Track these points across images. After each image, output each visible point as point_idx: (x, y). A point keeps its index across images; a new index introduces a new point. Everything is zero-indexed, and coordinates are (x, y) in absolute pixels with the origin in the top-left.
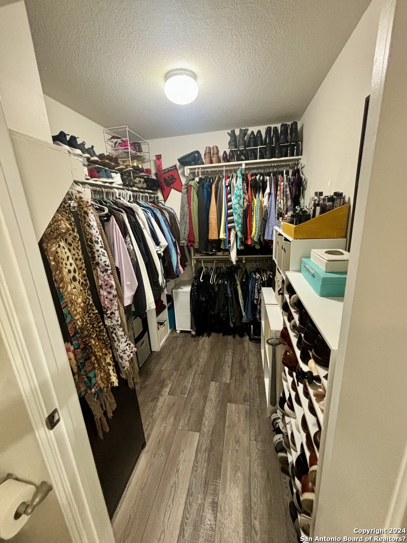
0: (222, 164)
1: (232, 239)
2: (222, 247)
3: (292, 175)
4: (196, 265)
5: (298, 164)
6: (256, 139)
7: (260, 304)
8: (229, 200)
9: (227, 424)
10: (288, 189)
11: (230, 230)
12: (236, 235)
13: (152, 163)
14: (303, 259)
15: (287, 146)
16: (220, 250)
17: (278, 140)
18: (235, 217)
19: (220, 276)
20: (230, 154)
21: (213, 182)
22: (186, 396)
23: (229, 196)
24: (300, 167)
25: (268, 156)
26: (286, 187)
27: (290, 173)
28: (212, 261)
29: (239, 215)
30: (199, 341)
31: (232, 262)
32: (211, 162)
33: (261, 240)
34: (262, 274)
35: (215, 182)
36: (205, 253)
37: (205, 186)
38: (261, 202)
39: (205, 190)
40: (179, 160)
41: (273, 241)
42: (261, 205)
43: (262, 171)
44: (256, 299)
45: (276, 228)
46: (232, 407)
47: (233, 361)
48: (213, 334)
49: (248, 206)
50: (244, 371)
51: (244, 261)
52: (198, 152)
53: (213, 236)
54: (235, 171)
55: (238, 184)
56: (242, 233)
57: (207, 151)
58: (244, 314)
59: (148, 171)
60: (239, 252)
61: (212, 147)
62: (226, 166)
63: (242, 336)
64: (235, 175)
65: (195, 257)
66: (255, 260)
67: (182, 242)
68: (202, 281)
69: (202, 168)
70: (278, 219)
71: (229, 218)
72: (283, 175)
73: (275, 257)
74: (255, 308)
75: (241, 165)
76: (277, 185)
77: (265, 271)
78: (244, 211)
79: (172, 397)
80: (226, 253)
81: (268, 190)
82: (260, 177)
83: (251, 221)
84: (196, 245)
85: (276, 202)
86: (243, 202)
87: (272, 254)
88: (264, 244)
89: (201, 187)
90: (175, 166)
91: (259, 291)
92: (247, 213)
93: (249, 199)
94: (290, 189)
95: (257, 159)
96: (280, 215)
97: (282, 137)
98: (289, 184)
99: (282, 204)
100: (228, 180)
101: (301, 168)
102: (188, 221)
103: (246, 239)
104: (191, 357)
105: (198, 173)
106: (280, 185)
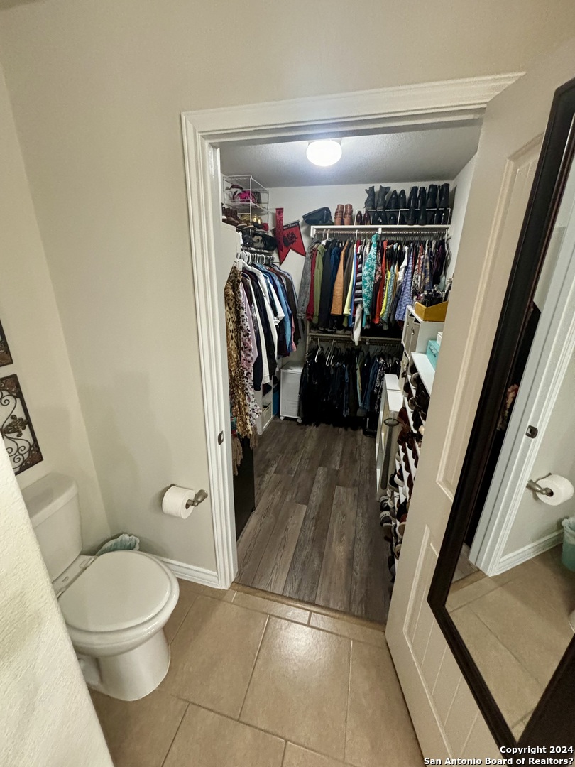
0: (355, 226)
1: (357, 316)
2: (345, 324)
3: (434, 248)
4: (310, 343)
5: (444, 235)
6: (398, 199)
7: (380, 394)
8: (359, 271)
9: (334, 502)
10: (428, 264)
11: (356, 305)
12: (363, 312)
13: (270, 216)
14: (430, 341)
15: (435, 212)
16: (340, 327)
17: (424, 203)
18: (364, 291)
19: (337, 357)
20: (365, 215)
21: (343, 247)
22: (293, 476)
23: (360, 266)
24: (445, 237)
25: (409, 222)
26: (426, 262)
27: (433, 245)
28: (330, 340)
29: (368, 288)
30: (305, 429)
31: (354, 343)
32: (342, 223)
33: (391, 319)
34: (387, 360)
35: (345, 248)
36: (322, 329)
37: (333, 252)
38: (396, 276)
39: (333, 256)
40: (304, 217)
41: (404, 322)
42: (395, 280)
43: (400, 239)
44: (377, 388)
45: (409, 307)
46: (339, 490)
47: (343, 451)
48: (322, 425)
49: (380, 279)
50: (355, 461)
51: (367, 343)
52: (327, 209)
53: (336, 310)
54: (370, 236)
55: (372, 252)
56: (369, 310)
57: (339, 210)
58: (360, 404)
59: (265, 226)
60: (363, 332)
61: (344, 205)
62: (359, 229)
63: (355, 429)
64: (368, 240)
65: (310, 334)
66: (381, 343)
67: (300, 315)
68: (316, 361)
69: (331, 229)
70: (413, 298)
71: (357, 292)
72: (424, 247)
73: (404, 341)
74: (375, 397)
75: (377, 229)
76: (415, 258)
77: (390, 357)
78: (375, 285)
79: (278, 475)
80: (349, 332)
81: (405, 263)
82: (398, 246)
83: (382, 296)
84: (315, 320)
85: (412, 277)
86: (375, 274)
87: (401, 338)
88: (393, 324)
89: (328, 253)
90: (298, 222)
91: (382, 378)
92: (378, 288)
93: (382, 271)
94: (431, 263)
95: (396, 224)
96: (416, 293)
97: (429, 200)
98: (430, 258)
99: (419, 280)
100: (360, 246)
101: (447, 240)
102: (309, 291)
103: (374, 317)
104: (296, 443)
105: (326, 235)
106: (420, 259)
